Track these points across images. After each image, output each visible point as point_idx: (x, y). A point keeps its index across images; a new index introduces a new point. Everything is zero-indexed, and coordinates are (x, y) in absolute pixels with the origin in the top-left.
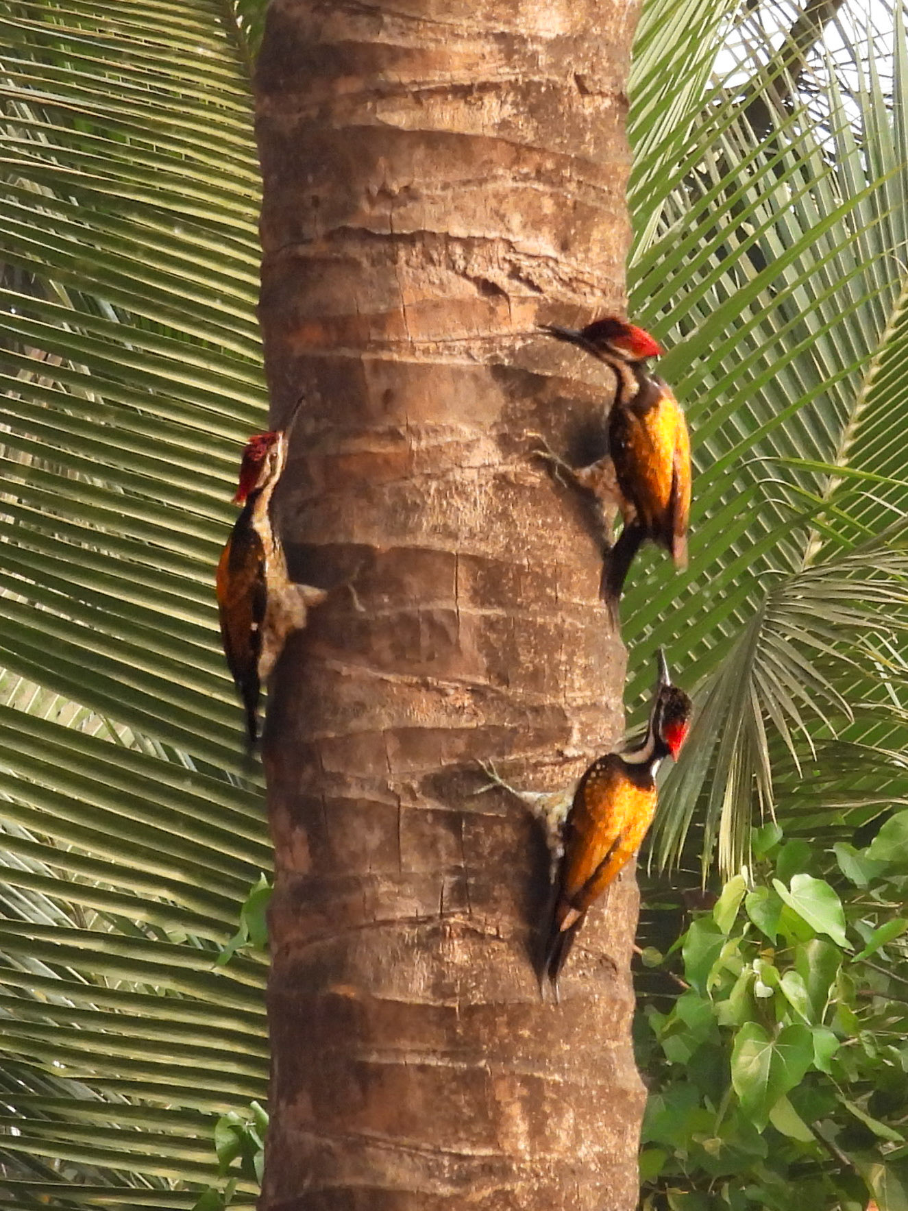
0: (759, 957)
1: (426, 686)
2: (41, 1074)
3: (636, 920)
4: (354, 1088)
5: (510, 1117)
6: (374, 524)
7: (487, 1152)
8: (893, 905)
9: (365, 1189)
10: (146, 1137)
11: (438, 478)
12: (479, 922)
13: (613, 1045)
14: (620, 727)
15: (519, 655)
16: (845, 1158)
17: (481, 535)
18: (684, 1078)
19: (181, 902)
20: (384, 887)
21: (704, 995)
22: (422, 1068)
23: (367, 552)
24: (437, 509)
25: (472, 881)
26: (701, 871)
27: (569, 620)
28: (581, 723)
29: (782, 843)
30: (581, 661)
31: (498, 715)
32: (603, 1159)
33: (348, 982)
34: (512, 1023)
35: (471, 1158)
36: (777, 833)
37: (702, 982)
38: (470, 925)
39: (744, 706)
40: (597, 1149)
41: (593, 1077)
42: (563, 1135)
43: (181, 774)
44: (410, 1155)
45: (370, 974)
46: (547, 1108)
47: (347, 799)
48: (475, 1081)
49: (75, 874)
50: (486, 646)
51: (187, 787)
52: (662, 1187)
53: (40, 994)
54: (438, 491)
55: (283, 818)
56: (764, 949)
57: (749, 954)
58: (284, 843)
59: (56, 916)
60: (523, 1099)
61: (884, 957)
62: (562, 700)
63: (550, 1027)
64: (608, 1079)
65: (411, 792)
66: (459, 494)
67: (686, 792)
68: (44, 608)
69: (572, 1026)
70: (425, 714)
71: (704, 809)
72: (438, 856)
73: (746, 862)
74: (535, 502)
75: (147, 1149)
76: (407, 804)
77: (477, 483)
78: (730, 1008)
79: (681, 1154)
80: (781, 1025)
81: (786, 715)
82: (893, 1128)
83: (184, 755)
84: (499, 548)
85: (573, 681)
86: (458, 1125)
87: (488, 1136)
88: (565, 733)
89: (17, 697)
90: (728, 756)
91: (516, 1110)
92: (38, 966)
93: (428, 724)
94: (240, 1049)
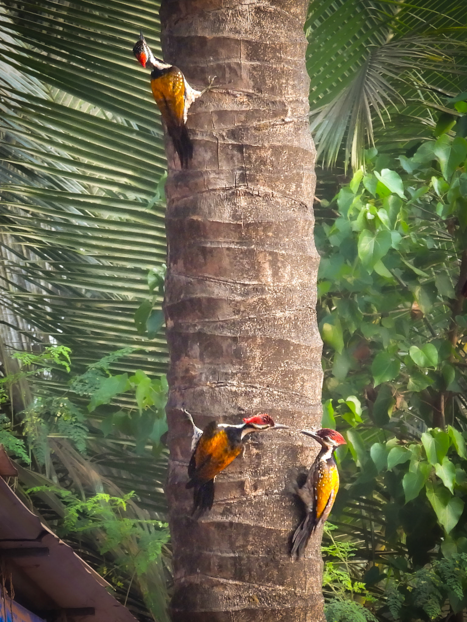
0: (368, 203)
1: (228, 93)
2: (75, 253)
3: (315, 187)
4: (201, 257)
5: (265, 268)
6: (206, 28)
7: (255, 282)
8: (423, 181)
9: (205, 298)
10: (119, 279)
11: (232, 9)
12: (251, 189)
13: (306, 238)
14: (308, 109)
15: (266, 80)
16: (404, 284)
17: (250, 32)
18: (338, 252)
19: (133, 184)
20: (212, 176)
21: (346, 218)
22: (228, 249)
23: (203, 40)
24: (232, 22)
25: (248, 172)
26: (344, 167)
27: (286, 66)
28: (292, 108)
29: (377, 156)
30: (292, 83)
31: (258, 105)
32: (302, 285)
33: (198, 214)
34: (264, 230)
35: (249, 285)
36: (375, 152)
37: (346, 212)
38: (248, 191)
39: (361, 100)
40: (300, 281)
41: (298, 252)
42: (286, 275)
43: (132, 131)
44: (224, 284)
45: (207, 211)
46: (280, 265)
47: (196, 140)
48: (251, 253)
49: (89, 172)
50: (253, 77)
51: (134, 136)
52: (330, 297)
53: (75, 222)
54: (232, 14)
55: (171, 148)
56: (370, 199)
57: (365, 201)
58: (172, 158)
59: (81, 190)
60: (269, 261)
61: (419, 202)
62: (284, 99)
63: (280, 231)
64: (304, 252)
65: (223, 136)
66: (241, 15)
67: (338, 135)
68: (74, 64)
69: (289, 231)
70: (228, 105)
71: (345, 143)
72: (234, 163)
73: (362, 164)
74: (272, 18)
75: (120, 284)
76: (221, 141)
77: (248, 10)
78: (357, 224)
79: (337, 283)
80: (378, 230)
81: (378, 104)
82: (424, 271)
83: (134, 124)
84: (258, 37)
85: (288, 91)
86: (243, 271)
87: (255, 276)
88: (285, 112)
89: (63, 101)
90: (355, 121)
91: (267, 265)
92: (74, 210)
93: (229, 109)
94: (157, 243)
